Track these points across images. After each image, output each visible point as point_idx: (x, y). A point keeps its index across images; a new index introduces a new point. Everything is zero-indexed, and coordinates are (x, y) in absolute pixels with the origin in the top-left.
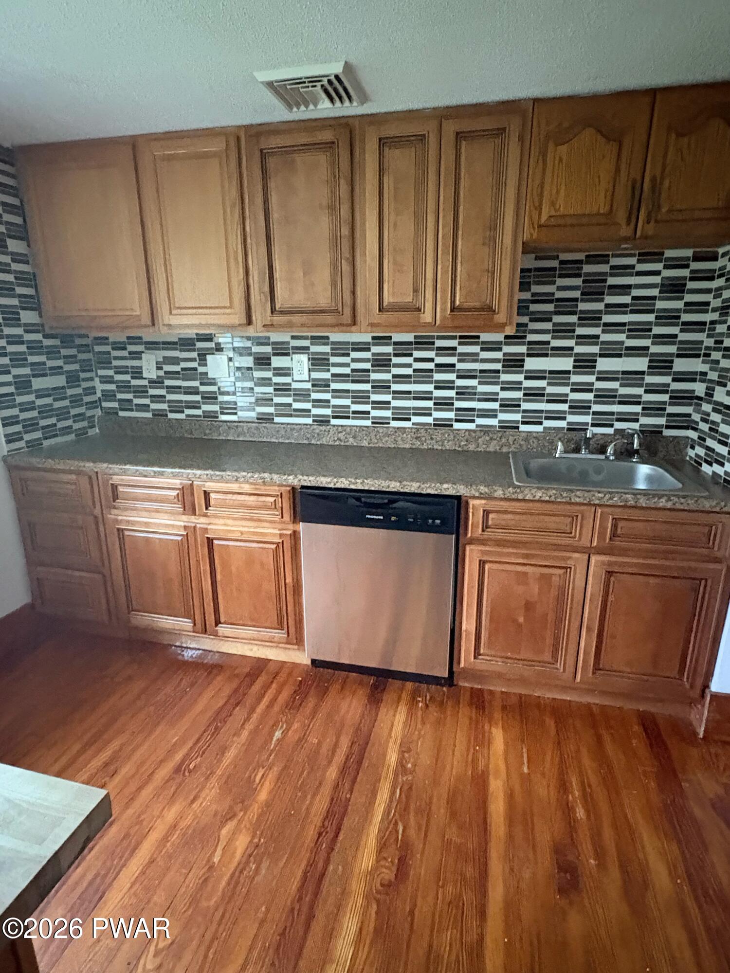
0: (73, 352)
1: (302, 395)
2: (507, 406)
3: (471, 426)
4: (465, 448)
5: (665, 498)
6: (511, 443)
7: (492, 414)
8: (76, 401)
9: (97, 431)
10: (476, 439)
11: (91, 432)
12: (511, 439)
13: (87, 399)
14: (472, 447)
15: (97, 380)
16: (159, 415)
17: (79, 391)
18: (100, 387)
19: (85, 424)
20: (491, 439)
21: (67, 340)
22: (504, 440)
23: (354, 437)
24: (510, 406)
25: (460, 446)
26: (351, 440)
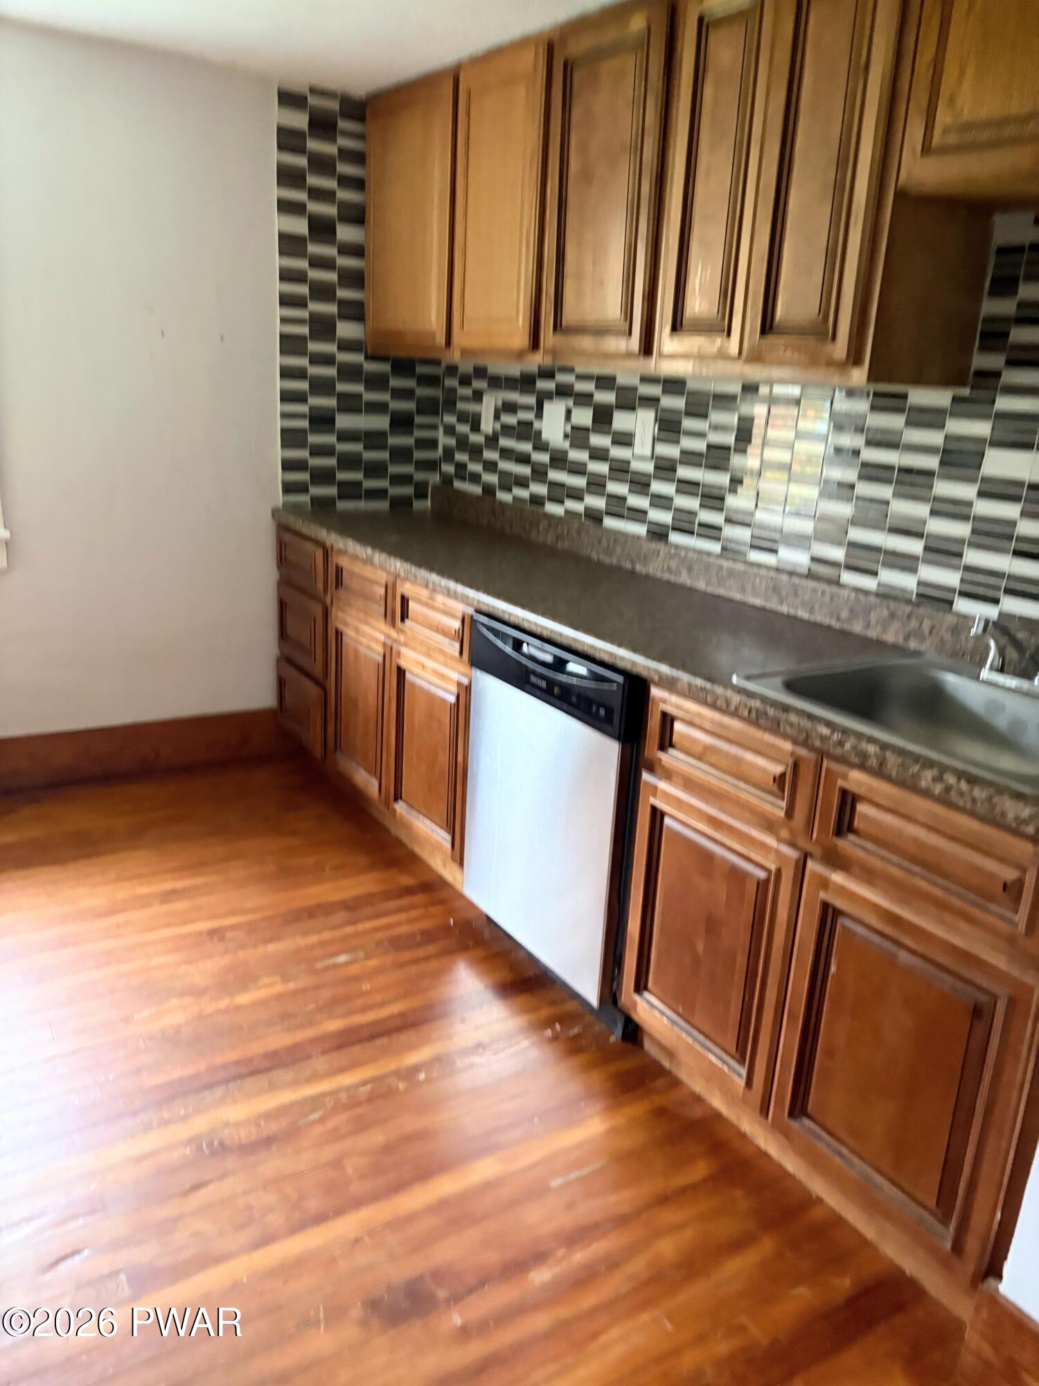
0: (410, 383)
1: (640, 484)
2: (938, 551)
3: (869, 583)
4: (846, 627)
5: (935, 772)
6: (927, 631)
7: (906, 563)
8: (401, 455)
9: (429, 503)
10: (868, 610)
11: (418, 505)
12: (926, 625)
13: (419, 455)
14: (857, 628)
15: (441, 430)
16: (489, 490)
17: (408, 441)
18: (444, 440)
19: (409, 490)
20: (892, 616)
21: (403, 366)
22: (914, 623)
23: (690, 570)
24: (944, 552)
25: (838, 619)
26: (684, 573)
